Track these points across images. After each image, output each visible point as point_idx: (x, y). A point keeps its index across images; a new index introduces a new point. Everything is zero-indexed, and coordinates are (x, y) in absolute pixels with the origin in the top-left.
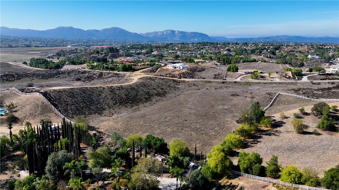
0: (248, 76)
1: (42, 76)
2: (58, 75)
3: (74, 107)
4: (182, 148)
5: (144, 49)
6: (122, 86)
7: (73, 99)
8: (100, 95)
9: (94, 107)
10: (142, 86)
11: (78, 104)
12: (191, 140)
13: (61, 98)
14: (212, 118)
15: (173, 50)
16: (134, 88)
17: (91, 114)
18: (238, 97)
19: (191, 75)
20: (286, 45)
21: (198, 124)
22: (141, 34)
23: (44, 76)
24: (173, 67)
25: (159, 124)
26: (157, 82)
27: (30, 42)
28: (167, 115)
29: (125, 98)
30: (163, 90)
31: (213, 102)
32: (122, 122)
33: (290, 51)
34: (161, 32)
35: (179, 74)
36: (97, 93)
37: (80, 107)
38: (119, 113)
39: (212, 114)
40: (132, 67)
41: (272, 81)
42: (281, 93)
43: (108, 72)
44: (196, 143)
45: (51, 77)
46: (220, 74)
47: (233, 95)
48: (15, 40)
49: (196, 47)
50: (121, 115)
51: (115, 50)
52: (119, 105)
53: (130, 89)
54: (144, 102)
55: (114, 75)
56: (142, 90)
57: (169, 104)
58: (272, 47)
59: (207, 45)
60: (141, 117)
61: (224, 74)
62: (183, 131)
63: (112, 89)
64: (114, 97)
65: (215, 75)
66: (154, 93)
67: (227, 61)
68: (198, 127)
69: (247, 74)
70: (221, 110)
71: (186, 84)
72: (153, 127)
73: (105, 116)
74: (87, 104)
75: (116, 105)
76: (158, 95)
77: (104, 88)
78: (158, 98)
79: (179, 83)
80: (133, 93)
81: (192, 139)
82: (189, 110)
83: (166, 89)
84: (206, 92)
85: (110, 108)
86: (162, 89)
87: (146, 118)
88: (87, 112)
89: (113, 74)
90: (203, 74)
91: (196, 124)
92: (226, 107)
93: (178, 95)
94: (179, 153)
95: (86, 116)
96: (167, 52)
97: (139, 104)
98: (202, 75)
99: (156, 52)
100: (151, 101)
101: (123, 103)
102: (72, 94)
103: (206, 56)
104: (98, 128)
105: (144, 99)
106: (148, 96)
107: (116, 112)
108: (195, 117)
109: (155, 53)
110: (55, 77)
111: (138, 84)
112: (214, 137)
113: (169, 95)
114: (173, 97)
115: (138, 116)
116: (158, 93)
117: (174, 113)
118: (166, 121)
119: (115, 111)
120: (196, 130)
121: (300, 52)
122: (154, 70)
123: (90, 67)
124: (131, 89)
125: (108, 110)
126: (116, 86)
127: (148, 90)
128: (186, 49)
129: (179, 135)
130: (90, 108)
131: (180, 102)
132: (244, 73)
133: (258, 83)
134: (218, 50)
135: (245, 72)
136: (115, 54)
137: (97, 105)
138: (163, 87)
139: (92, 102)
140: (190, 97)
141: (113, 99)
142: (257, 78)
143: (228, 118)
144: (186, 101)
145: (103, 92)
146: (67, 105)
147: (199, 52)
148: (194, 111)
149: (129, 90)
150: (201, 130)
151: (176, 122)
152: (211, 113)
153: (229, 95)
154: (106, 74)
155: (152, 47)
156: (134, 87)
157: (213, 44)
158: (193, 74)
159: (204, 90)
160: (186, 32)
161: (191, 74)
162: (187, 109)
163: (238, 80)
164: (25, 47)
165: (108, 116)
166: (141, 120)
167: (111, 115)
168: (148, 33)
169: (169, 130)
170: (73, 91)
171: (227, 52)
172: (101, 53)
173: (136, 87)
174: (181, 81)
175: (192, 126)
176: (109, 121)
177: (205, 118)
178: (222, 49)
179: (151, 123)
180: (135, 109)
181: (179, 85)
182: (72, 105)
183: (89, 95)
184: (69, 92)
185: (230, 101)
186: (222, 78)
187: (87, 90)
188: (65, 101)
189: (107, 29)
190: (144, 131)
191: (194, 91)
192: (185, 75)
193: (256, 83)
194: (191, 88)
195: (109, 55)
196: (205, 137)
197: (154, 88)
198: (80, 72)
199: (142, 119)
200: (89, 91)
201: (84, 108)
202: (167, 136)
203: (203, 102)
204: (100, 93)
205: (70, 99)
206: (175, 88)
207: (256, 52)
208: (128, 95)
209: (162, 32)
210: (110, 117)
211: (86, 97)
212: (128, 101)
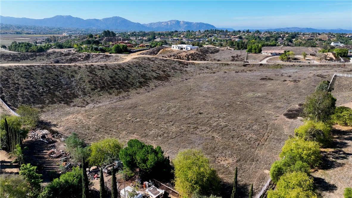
0: (276, 58)
1: (13, 58)
2: (34, 57)
3: (28, 92)
4: (203, 172)
5: (146, 36)
6: (107, 65)
7: (29, 80)
8: (73, 76)
9: (60, 93)
10: (136, 67)
11: (35, 88)
12: (214, 149)
13: (10, 78)
14: (243, 111)
15: (178, 37)
16: (124, 69)
17: (53, 102)
18: (272, 81)
19: (202, 57)
20: (302, 34)
21: (221, 119)
22: (144, 24)
23: (16, 58)
24: (179, 48)
25: (158, 119)
26: (157, 63)
27: (23, 30)
28: (170, 105)
29: (110, 82)
30: (165, 73)
31: (237, 89)
32: (98, 116)
33: (309, 40)
34: (165, 22)
35: (187, 55)
36: (69, 73)
37: (37, 92)
38: (97, 101)
39: (240, 104)
40: (128, 48)
41: (309, 63)
42: (338, 75)
43: (98, 53)
44: (226, 155)
45: (25, 59)
46: (240, 56)
47: (262, 79)
48: (6, 27)
49: (203, 35)
50: (100, 105)
51: (111, 33)
52: (99, 91)
53: (118, 69)
54: (137, 87)
55: (104, 57)
56: (135, 71)
57: (174, 90)
58: (287, 35)
59: (216, 33)
60: (129, 108)
61: (244, 56)
62: (198, 132)
63: (91, 70)
64: (94, 79)
65: (232, 57)
66: (153, 76)
67: (241, 46)
68: (223, 124)
69: (274, 55)
70: (252, 98)
71: (196, 67)
72: (147, 124)
73: (74, 106)
74: (50, 89)
75: (96, 90)
76: (158, 78)
77: (80, 67)
78: (158, 82)
79: (187, 65)
80: (123, 74)
81: (215, 147)
82: (204, 98)
83: (170, 71)
84: (224, 76)
85: (85, 94)
86: (164, 71)
87: (136, 110)
88: (48, 99)
89: (102, 55)
90: (217, 56)
91: (217, 120)
92: (259, 94)
93: (186, 79)
94: (196, 183)
95: (45, 106)
96: (172, 39)
97: (130, 90)
98: (215, 57)
99: (159, 38)
100: (147, 86)
101: (107, 88)
102: (29, 74)
103: (216, 43)
104: (55, 125)
105: (138, 83)
106: (144, 80)
107: (92, 101)
108: (214, 109)
109: (158, 40)
110: (30, 59)
111: (131, 64)
112: (257, 143)
113: (173, 80)
114: (179, 82)
115: (126, 106)
116: (157, 76)
117: (181, 102)
118: (168, 115)
119: (92, 99)
120: (220, 129)
121: (320, 40)
122: (154, 52)
123: (77, 50)
124: (120, 69)
125: (81, 98)
126: (98, 65)
127: (144, 72)
128: (192, 36)
129: (191, 139)
130: (55, 94)
131: (190, 88)
132: (270, 54)
133: (292, 65)
134: (228, 37)
135: (272, 54)
136: (111, 38)
137: (66, 89)
138: (165, 69)
139: (58, 85)
140: (204, 82)
141: (92, 82)
142: (288, 59)
143: (267, 110)
144: (198, 87)
145: (77, 72)
146: (17, 89)
147: (207, 40)
148: (210, 100)
149: (116, 70)
150: (230, 130)
151: (185, 115)
152: (238, 103)
153: (257, 79)
154: (94, 56)
155: (154, 34)
156: (124, 67)
157: (222, 32)
158: (204, 56)
159: (221, 73)
160: (192, 23)
161: (201, 55)
162: (200, 98)
163: (264, 62)
164: (15, 34)
165: (79, 106)
166: (129, 113)
167: (84, 106)
168: (151, 23)
169: (174, 129)
170: (32, 69)
171: (239, 39)
172: (95, 37)
173: (127, 67)
174: (190, 62)
175: (211, 122)
176: (78, 114)
177: (231, 111)
178: (233, 37)
179: (144, 117)
180: (123, 97)
181: (187, 67)
182: (25, 88)
183: (56, 75)
184: (24, 71)
185: (263, 86)
186: (242, 60)
187: (54, 69)
188: (15, 84)
189: (108, 18)
190: (129, 132)
191: (208, 74)
192: (194, 57)
193: (289, 66)
194: (203, 71)
195: (104, 39)
196: (240, 144)
197: (152, 70)
198: (63, 53)
199: (130, 111)
200: (58, 70)
201: (44, 94)
202: (170, 141)
203: (222, 88)
204: (74, 74)
205: (25, 80)
206: (181, 70)
207: (272, 40)
208: (114, 77)
209: (167, 23)
210: (81, 108)
211: (50, 79)
212: (114, 85)
